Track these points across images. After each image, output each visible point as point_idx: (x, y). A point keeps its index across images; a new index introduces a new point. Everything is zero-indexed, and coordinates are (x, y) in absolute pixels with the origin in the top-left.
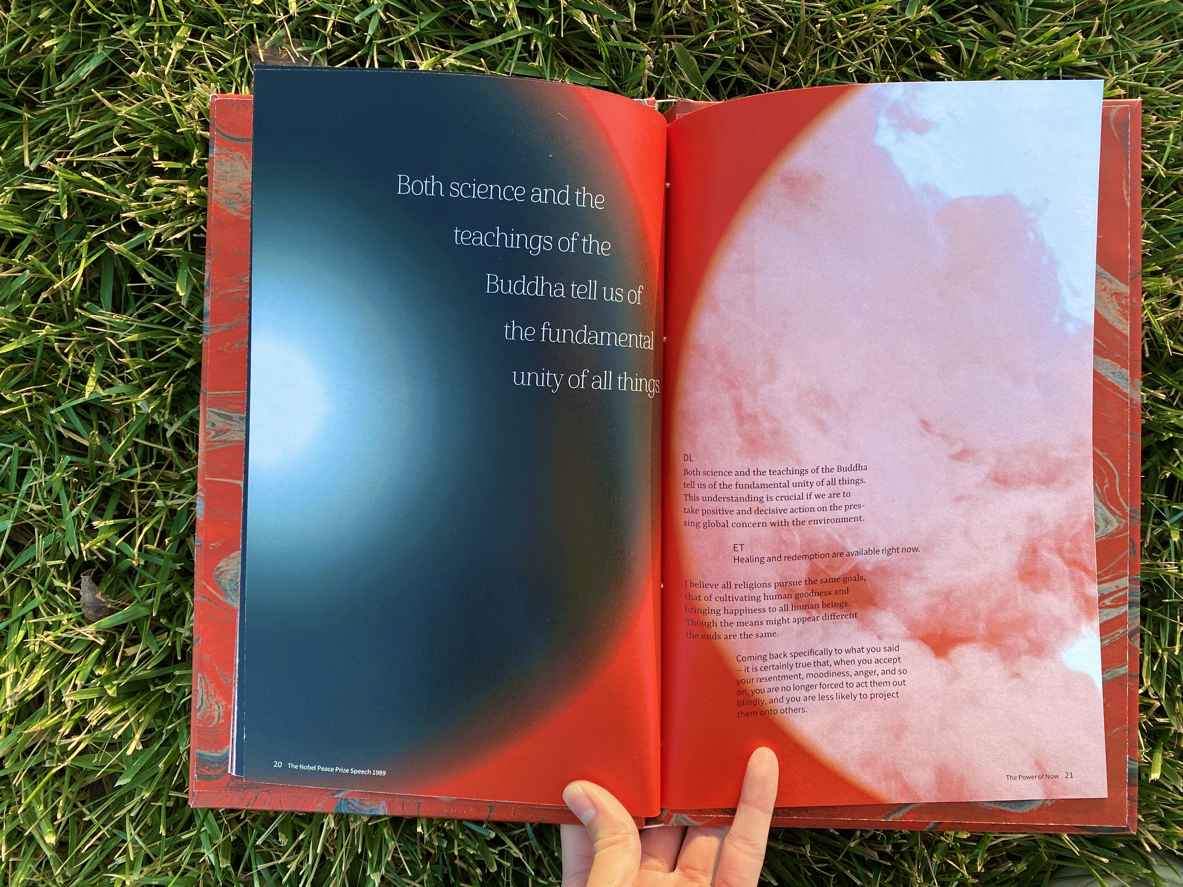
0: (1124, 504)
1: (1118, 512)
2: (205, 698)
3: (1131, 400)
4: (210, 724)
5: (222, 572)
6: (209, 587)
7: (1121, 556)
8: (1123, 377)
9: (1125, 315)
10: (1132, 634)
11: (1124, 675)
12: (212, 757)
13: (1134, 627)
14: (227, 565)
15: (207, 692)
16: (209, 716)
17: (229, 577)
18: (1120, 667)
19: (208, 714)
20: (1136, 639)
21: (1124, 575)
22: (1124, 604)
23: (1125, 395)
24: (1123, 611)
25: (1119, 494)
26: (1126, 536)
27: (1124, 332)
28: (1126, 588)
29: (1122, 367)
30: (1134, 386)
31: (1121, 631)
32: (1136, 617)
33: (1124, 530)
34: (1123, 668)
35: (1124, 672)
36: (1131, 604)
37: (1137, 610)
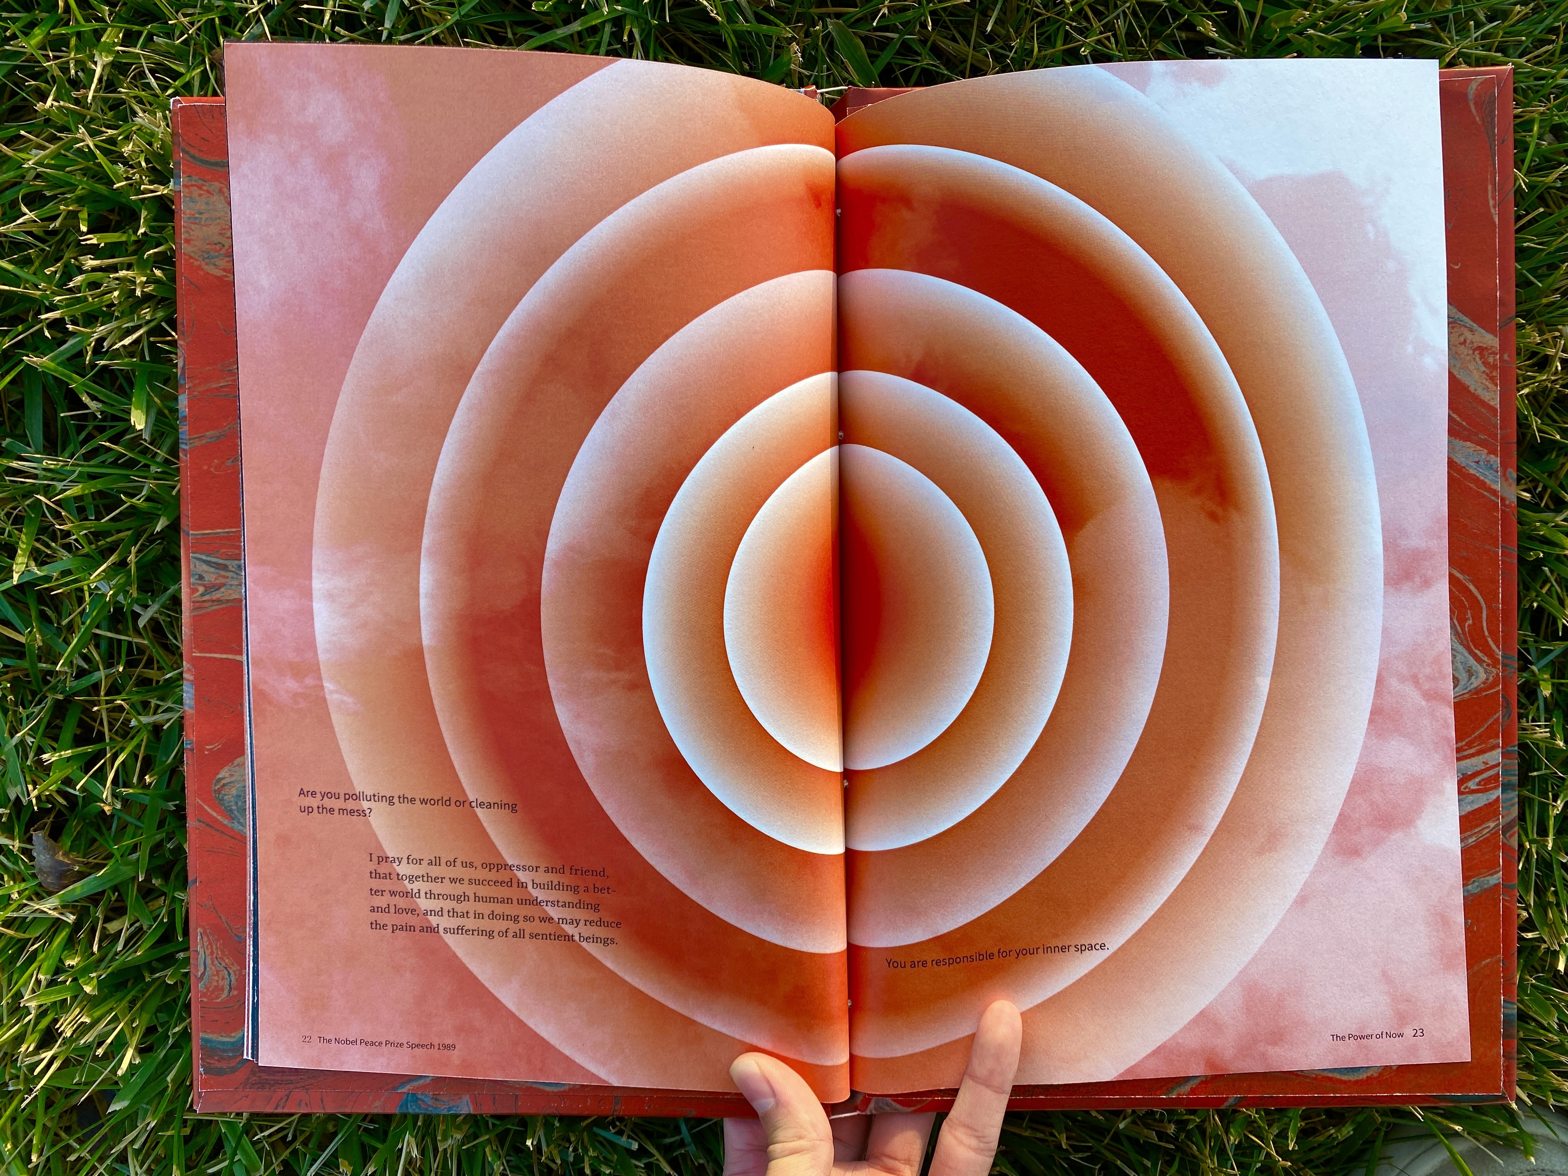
0: (1494, 647)
1: (1485, 659)
2: (209, 962)
3: (1503, 500)
4: (217, 998)
5: (224, 785)
6: (206, 807)
7: (1490, 721)
8: (1491, 468)
9: (1492, 379)
10: (1507, 828)
11: (1497, 885)
12: (223, 1043)
13: (1509, 819)
14: (231, 775)
15: (212, 953)
16: (217, 987)
17: (234, 792)
18: (1492, 875)
19: (215, 984)
20: (1511, 836)
21: (1497, 746)
22: (1496, 788)
23: (1494, 493)
24: (1494, 797)
25: (1486, 633)
26: (1498, 692)
27: (1492, 403)
28: (1498, 765)
29: (1490, 453)
30: (1507, 480)
31: (1492, 825)
32: (1513, 805)
33: (1494, 684)
34: (1495, 876)
35: (1496, 882)
36: (1506, 787)
37: (1514, 795)
